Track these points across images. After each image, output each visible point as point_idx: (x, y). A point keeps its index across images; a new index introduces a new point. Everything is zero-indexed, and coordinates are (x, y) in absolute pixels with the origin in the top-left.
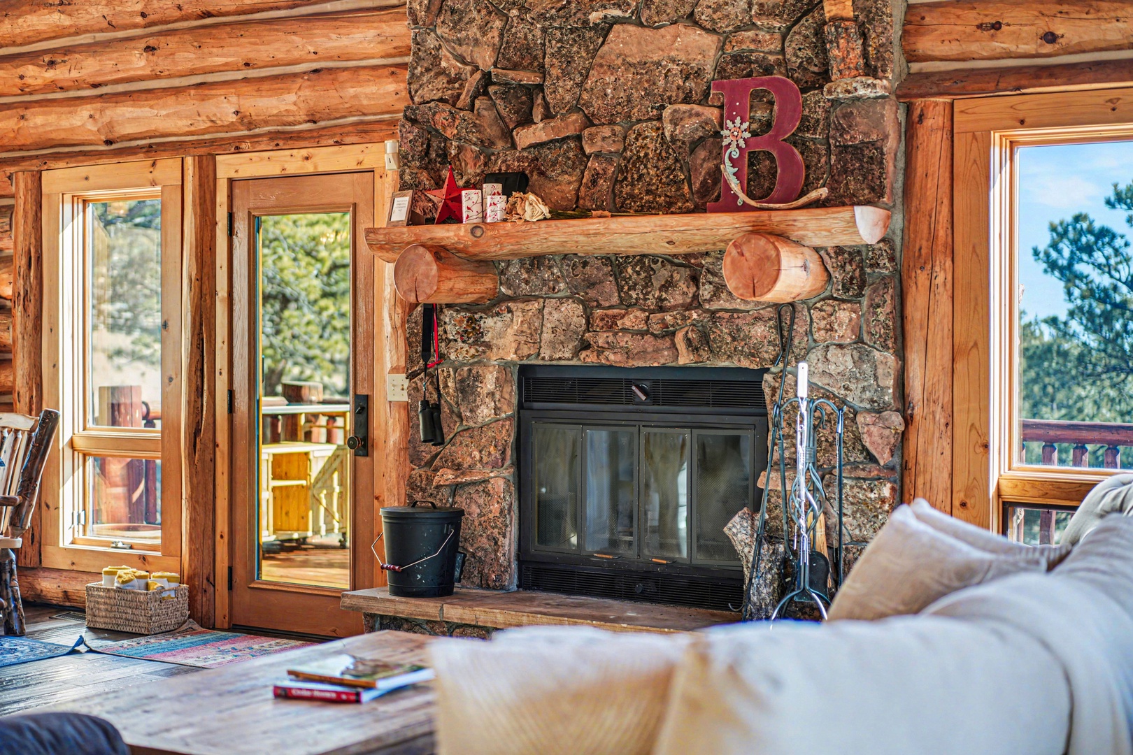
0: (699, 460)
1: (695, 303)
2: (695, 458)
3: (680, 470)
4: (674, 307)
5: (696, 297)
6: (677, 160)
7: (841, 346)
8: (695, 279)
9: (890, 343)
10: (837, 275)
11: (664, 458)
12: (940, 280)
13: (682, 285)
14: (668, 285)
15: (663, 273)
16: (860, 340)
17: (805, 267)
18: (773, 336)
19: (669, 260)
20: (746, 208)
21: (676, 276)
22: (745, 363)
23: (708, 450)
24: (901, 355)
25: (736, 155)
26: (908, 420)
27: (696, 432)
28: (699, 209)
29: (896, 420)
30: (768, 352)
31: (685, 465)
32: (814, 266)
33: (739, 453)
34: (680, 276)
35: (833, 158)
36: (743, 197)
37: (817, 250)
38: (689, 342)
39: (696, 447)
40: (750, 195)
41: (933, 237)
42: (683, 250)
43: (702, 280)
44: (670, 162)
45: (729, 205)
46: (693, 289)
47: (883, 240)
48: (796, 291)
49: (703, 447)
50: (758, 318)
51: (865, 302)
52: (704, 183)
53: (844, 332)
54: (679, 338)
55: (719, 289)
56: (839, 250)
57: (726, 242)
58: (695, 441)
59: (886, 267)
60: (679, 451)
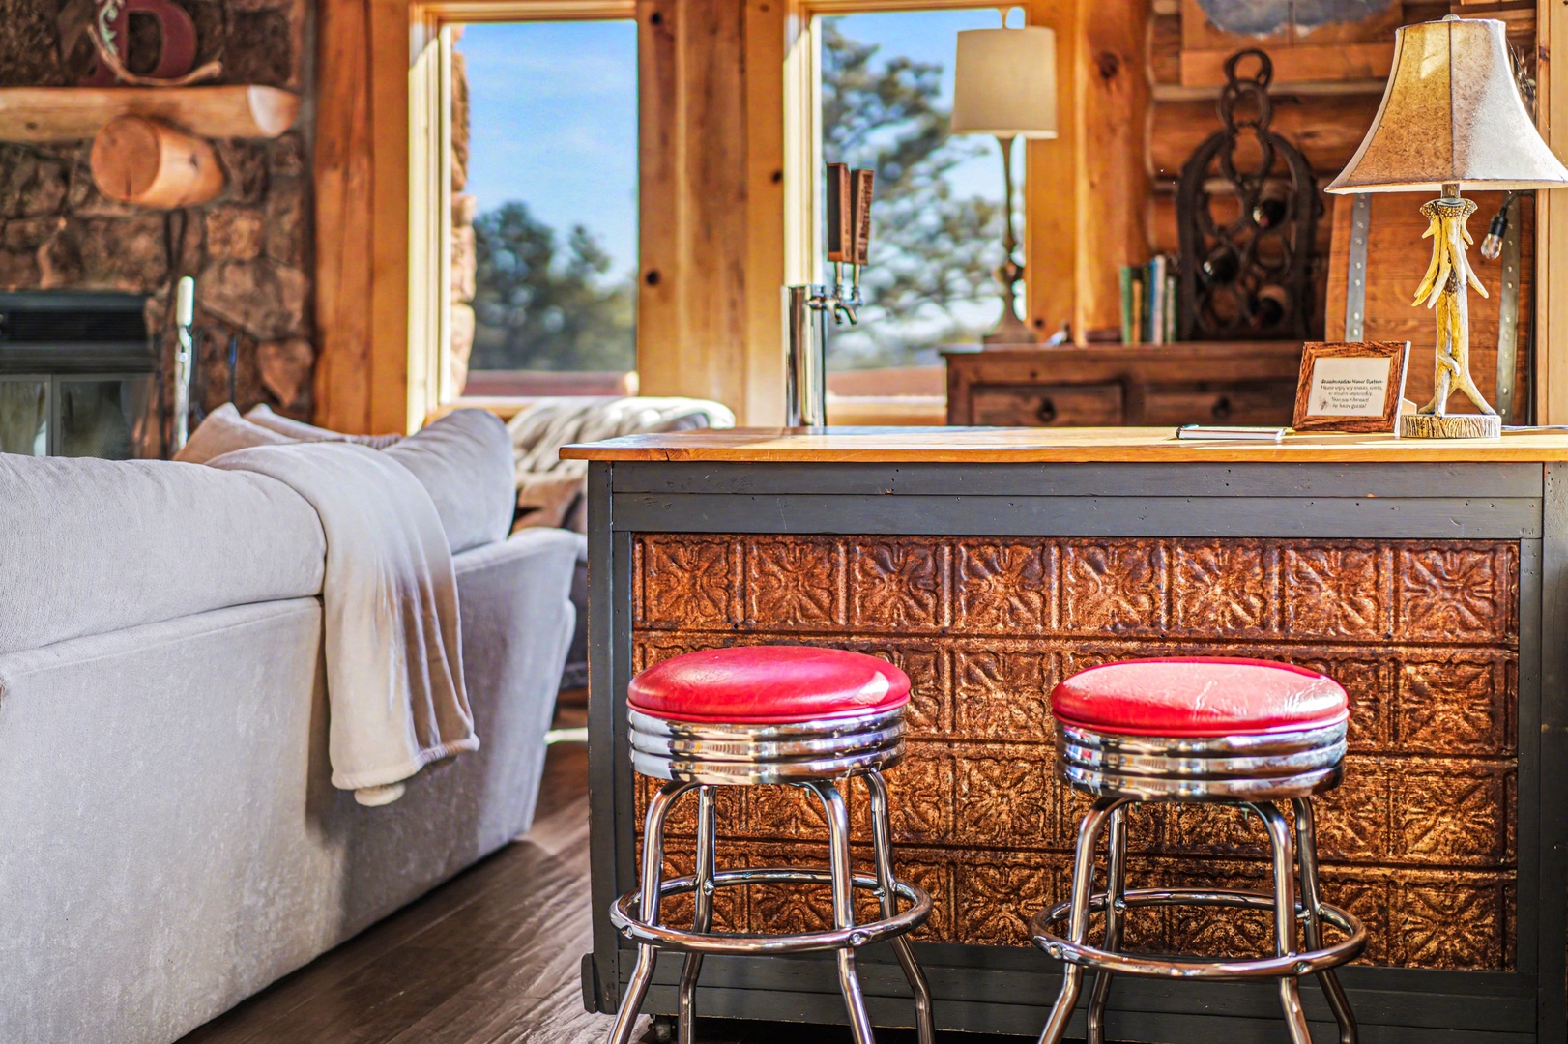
0: (63, 418)
1: (63, 209)
2: (58, 415)
3: (37, 433)
4: (36, 214)
5: (64, 200)
6: (41, 18)
7: (240, 263)
8: (64, 177)
9: (297, 258)
10: (236, 175)
11: (16, 416)
12: (355, 182)
13: (49, 185)
14: (32, 184)
15: (24, 169)
16: (262, 256)
17: (193, 161)
18: (158, 250)
19: (34, 152)
20: (124, 85)
21: (42, 173)
22: (123, 285)
23: (75, 404)
24: (311, 272)
25: (113, 15)
26: (317, 350)
27: (60, 379)
28: (69, 83)
29: (302, 351)
30: (153, 270)
31: (44, 426)
32: (206, 160)
33: (119, 406)
34: (47, 173)
35: (230, 29)
36: (122, 74)
37: (211, 142)
38: (55, 259)
39: (59, 399)
40: (130, 68)
41: (348, 131)
42: (47, 136)
43: (73, 177)
44: (34, 19)
45: (104, 80)
46: (61, 191)
47: (288, 132)
48: (182, 192)
49: (68, 399)
50: (141, 229)
51: (270, 208)
52: (76, 51)
53: (243, 247)
54: (43, 252)
55: (93, 191)
56: (238, 143)
57: (96, 126)
58: (57, 389)
59: (293, 167)
60: (36, 407)
